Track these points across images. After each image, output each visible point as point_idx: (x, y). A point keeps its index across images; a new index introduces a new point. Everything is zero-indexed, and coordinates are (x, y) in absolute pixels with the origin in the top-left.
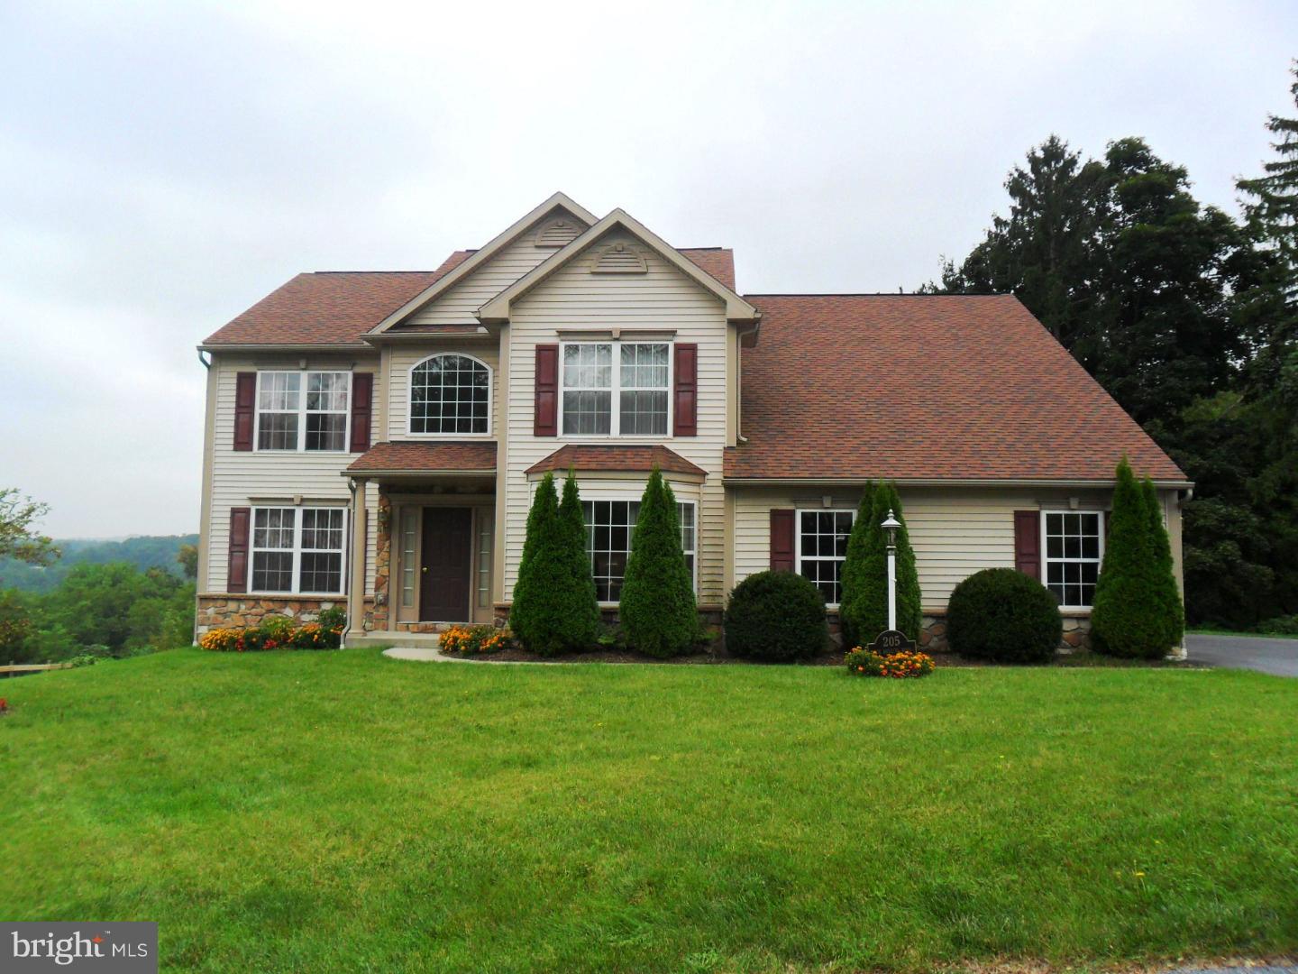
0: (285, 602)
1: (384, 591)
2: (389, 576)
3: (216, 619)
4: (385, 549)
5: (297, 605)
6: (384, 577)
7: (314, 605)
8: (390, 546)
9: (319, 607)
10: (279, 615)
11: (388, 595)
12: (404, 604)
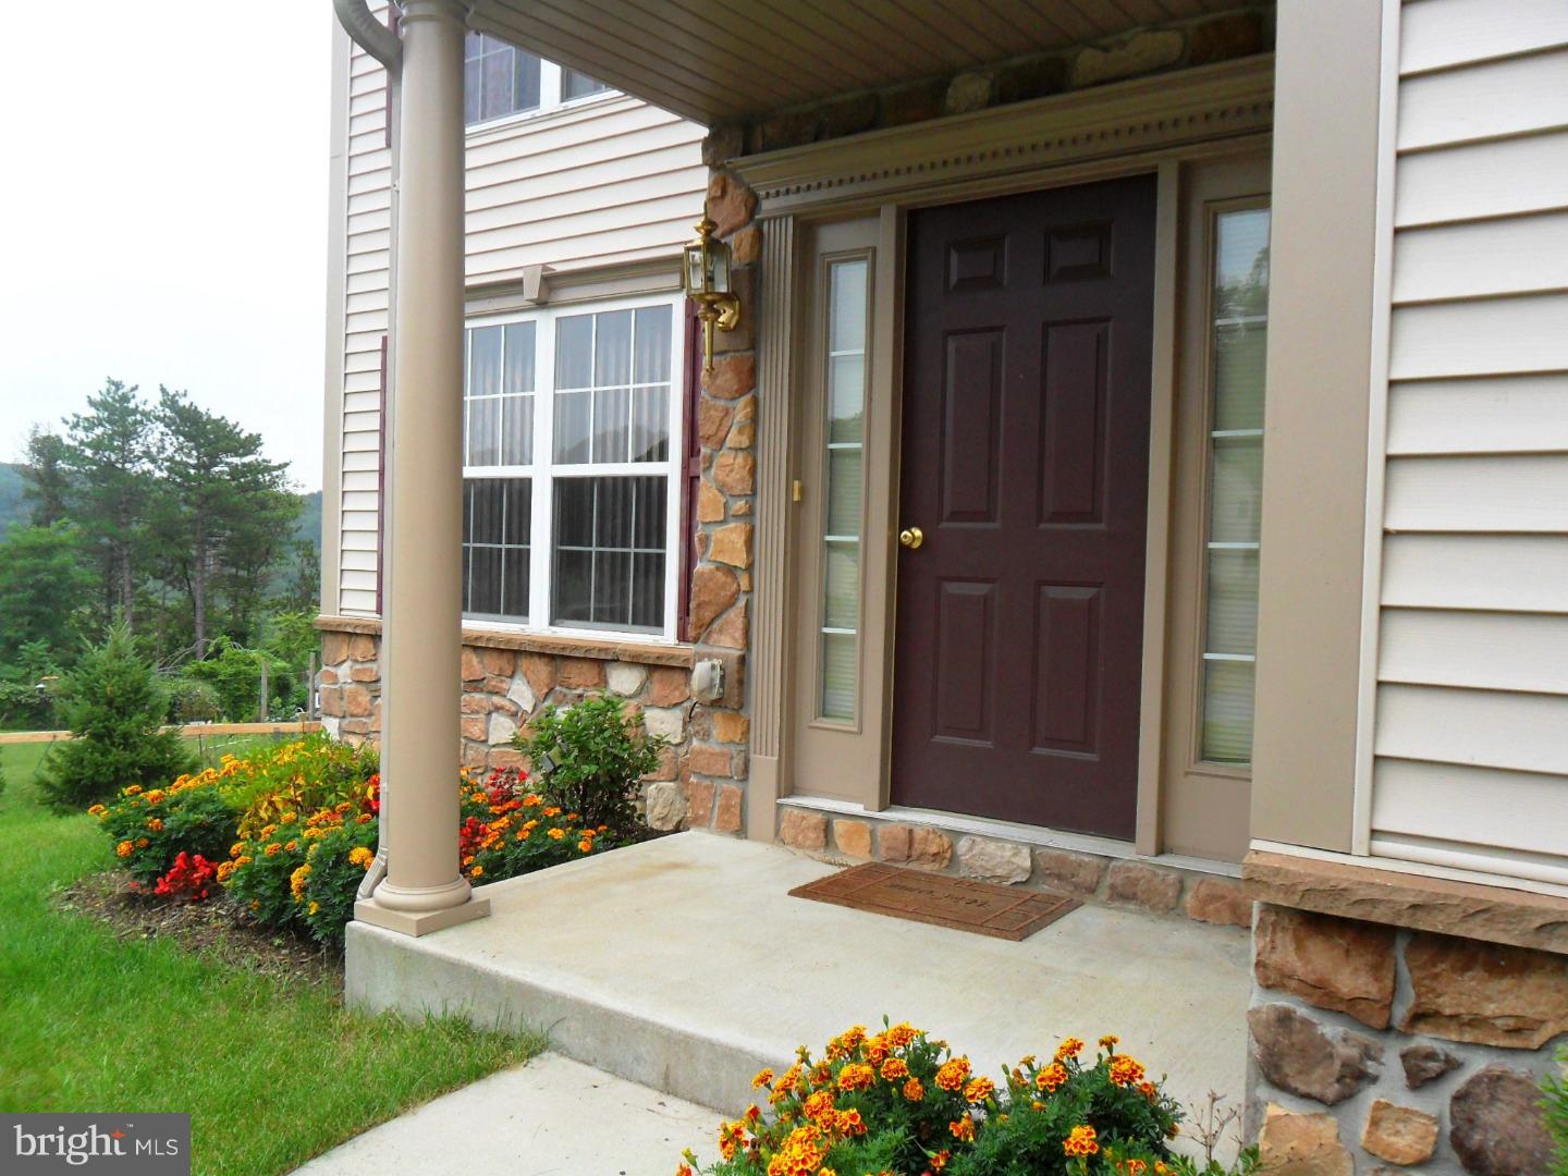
0: (514, 654)
1: (727, 644)
2: (750, 568)
3: (354, 698)
4: (733, 439)
5: (542, 669)
6: (730, 570)
7: (586, 673)
8: (754, 419)
9: (603, 682)
10: (496, 699)
11: (743, 661)
12: (824, 713)
